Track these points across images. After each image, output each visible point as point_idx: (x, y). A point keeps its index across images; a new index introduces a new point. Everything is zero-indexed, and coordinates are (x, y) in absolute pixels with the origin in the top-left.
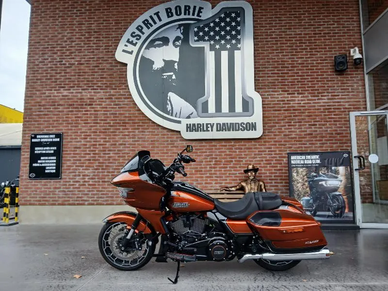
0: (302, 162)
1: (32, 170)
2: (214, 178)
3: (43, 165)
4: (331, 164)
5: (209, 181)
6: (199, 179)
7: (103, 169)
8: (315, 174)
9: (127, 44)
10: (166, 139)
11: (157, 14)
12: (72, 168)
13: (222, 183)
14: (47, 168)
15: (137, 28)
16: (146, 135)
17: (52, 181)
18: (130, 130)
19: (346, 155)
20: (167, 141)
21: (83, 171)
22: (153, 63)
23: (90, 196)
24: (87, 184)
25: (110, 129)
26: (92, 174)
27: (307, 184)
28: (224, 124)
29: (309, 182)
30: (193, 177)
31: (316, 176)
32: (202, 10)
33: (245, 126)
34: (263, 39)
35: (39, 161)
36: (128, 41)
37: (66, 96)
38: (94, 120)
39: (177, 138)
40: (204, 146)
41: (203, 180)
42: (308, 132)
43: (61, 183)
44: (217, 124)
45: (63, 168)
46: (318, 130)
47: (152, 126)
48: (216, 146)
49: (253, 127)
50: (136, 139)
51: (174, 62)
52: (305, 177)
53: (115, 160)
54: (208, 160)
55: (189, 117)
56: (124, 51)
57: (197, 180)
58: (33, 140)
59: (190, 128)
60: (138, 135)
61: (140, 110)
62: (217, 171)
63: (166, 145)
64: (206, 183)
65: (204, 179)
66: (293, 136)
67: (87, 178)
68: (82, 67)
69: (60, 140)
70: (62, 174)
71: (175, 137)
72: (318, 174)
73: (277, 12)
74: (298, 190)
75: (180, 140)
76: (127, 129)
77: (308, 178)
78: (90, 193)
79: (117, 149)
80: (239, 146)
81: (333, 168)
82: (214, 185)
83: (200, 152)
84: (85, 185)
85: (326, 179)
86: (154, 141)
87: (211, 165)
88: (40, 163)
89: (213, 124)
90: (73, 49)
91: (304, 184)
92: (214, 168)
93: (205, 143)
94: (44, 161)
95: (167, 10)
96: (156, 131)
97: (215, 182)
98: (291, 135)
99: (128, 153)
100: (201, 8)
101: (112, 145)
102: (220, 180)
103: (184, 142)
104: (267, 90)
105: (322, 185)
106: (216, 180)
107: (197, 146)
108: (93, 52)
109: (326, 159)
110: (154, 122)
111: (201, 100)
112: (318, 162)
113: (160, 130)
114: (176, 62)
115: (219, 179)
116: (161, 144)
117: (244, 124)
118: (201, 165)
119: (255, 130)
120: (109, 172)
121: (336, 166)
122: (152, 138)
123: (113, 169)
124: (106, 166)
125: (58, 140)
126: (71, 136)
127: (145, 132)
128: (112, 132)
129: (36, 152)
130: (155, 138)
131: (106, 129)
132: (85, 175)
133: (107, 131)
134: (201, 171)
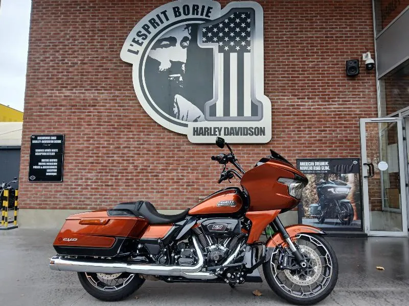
0: (311, 168)
1: (32, 172)
3: (44, 167)
4: (340, 171)
5: (215, 187)
6: (206, 184)
7: (106, 172)
8: (324, 181)
9: (133, 43)
10: (172, 143)
11: (164, 13)
12: (74, 171)
14: (49, 171)
15: (143, 27)
16: (151, 138)
17: (53, 184)
18: (135, 133)
19: (355, 162)
20: (173, 145)
21: (86, 174)
22: (159, 63)
23: (93, 200)
24: (89, 187)
25: (114, 131)
26: (95, 178)
27: (315, 190)
28: (232, 128)
29: (318, 188)
31: (325, 183)
32: (211, 10)
33: (253, 130)
34: (273, 41)
35: (40, 164)
36: (134, 41)
37: (68, 96)
38: (98, 122)
39: (184, 141)
40: (211, 150)
41: (210, 186)
42: (318, 138)
43: (63, 187)
44: (225, 128)
45: (64, 171)
46: (328, 136)
47: (158, 129)
49: (261, 131)
50: (141, 142)
51: (180, 63)
52: (314, 183)
53: (118, 163)
54: (216, 165)
55: (196, 121)
56: (129, 51)
58: (34, 142)
59: (197, 132)
60: (143, 138)
61: (145, 112)
63: (172, 149)
64: (213, 189)
65: (211, 184)
66: (303, 142)
67: (90, 181)
68: (85, 66)
69: (62, 142)
70: (64, 177)
71: (182, 140)
72: (327, 181)
73: (288, 14)
74: (307, 197)
75: (187, 144)
76: (131, 132)
77: (316, 184)
78: (93, 197)
79: (121, 152)
80: (247, 150)
81: (342, 175)
83: (207, 157)
84: (87, 189)
85: (334, 185)
86: (160, 144)
87: (218, 169)
88: (41, 166)
89: (221, 128)
90: (76, 48)
91: (312, 191)
93: (212, 147)
94: (44, 164)
95: (174, 9)
96: (162, 134)
97: (221, 187)
98: (300, 140)
99: (132, 157)
100: (209, 8)
101: (116, 148)
103: (191, 147)
104: (276, 94)
105: (330, 192)
107: (204, 151)
108: (97, 51)
109: (334, 166)
110: (160, 126)
111: (209, 103)
112: (327, 168)
113: (166, 133)
114: (183, 63)
115: (226, 184)
116: (167, 148)
117: (252, 128)
118: (208, 170)
119: (264, 135)
120: (112, 176)
121: (345, 173)
122: (158, 141)
123: (116, 173)
124: (110, 169)
125: (59, 142)
126: (73, 137)
127: (150, 135)
128: (116, 135)
129: (36, 154)
130: (160, 141)
131: (109, 131)
132: (87, 179)
133: (111, 133)
134: (208, 176)
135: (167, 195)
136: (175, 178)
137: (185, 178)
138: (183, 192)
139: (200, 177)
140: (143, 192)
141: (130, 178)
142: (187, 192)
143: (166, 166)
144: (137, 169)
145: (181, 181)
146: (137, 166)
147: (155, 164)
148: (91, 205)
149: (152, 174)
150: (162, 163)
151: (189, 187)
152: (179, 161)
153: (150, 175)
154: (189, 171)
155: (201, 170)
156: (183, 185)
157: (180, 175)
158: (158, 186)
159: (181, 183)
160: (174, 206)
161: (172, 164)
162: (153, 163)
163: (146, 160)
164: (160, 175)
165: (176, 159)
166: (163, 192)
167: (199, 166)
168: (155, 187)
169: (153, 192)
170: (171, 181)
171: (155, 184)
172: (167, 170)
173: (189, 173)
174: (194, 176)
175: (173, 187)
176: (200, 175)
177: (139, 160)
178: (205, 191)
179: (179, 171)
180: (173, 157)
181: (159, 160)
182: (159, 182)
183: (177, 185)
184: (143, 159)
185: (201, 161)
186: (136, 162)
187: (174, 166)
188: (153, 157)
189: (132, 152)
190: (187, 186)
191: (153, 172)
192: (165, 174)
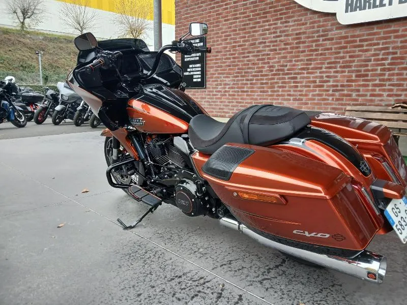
2: (387, 87)
3: (192, 73)
5: (377, 92)
6: (361, 89)
7: (242, 76)
10: (316, 29)
12: (214, 76)
13: (400, 95)
14: (195, 77)
16: (290, 26)
17: (199, 90)
18: (271, 22)
20: (318, 31)
21: (224, 79)
23: (230, 107)
24: (227, 94)
25: (250, 24)
26: (232, 83)
30: (351, 86)
35: (189, 70)
38: (233, 15)
39: (332, 25)
41: (368, 90)
43: (207, 93)
45: (207, 77)
47: (299, 11)
48: (397, 31)
50: (278, 34)
53: (254, 64)
54: (381, 57)
60: (281, 27)
62: (393, 75)
63: (316, 38)
64: (372, 95)
65: (370, 88)
67: (228, 87)
69: (204, 44)
70: (207, 83)
71: (330, 23)
75: (337, 29)
76: (267, 21)
78: (231, 104)
79: (256, 50)
82: (385, 98)
83: (367, 45)
84: (226, 95)
86: (299, 34)
87: (384, 65)
88: (190, 72)
92: (389, 70)
93: (377, 28)
94: (191, 70)
96: (303, 18)
97: (387, 93)
99: (268, 55)
101: (252, 44)
102: (398, 90)
103: (343, 31)
106: (391, 90)
107: (363, 35)
110: (300, 6)
113: (309, 16)
115: (395, 88)
116: (309, 37)
118: (367, 66)
120: (247, 80)
122: (298, 29)
123: (252, 76)
124: (245, 73)
125: (202, 44)
126: (213, 38)
127: (289, 22)
128: (251, 28)
129: (186, 60)
130: (301, 29)
131: (245, 25)
132: (225, 84)
133: (246, 27)
134: (367, 75)
135: (306, 104)
136: (318, 80)
137: (331, 80)
138: (328, 100)
139: (354, 78)
140: (278, 99)
141: (264, 81)
142: (333, 99)
143: (307, 64)
144: (272, 71)
145: (325, 84)
146: (272, 67)
147: (294, 63)
148: (229, 113)
149: (289, 76)
150: (301, 60)
151: (337, 93)
152: (325, 54)
153: (287, 77)
154: (339, 69)
155: (356, 66)
156: (328, 91)
157: (324, 75)
158: (294, 91)
159: (325, 88)
161: (315, 60)
162: (291, 61)
163: (285, 57)
164: (299, 76)
165: (320, 52)
166: (302, 100)
167: (354, 61)
168: (292, 93)
169: (290, 100)
170: (312, 85)
171: (292, 89)
172: (308, 69)
173: (337, 72)
174: (344, 76)
175: (315, 93)
176: (354, 75)
177: (275, 58)
178: (360, 98)
179: (324, 70)
180: (316, 50)
181: (298, 56)
182: (297, 87)
183: (319, 90)
184: (280, 56)
185: (357, 53)
186: (272, 61)
187: (318, 64)
188: (291, 52)
189: (267, 49)
190: (333, 91)
191: (291, 74)
192: (305, 75)
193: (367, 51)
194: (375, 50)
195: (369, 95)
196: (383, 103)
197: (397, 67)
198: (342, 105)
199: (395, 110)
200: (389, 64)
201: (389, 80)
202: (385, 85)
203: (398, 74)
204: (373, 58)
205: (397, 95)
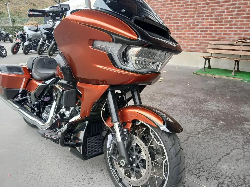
2: (234, 29)
5: (228, 32)
6: (218, 30)
13: (241, 34)
30: (212, 28)
41: (222, 31)
54: (231, 10)
57: (216, 31)
62: (238, 21)
64: (224, 34)
65: (224, 30)
82: (232, 36)
83: (223, 2)
87: (232, 15)
92: (235, 18)
97: (234, 33)
99: (160, 7)
102: (240, 31)
106: (236, 31)
115: (238, 30)
118: (222, 15)
134: (222, 22)
135: (184, 39)
136: (191, 24)
137: (200, 24)
138: (198, 37)
139: (214, 23)
142: (201, 37)
143: (185, 14)
145: (196, 27)
146: (163, 15)
147: (176, 13)
149: (173, 22)
150: (182, 11)
151: (203, 33)
152: (196, 8)
153: (172, 22)
154: (204, 17)
155: (215, 16)
156: (197, 31)
157: (196, 21)
158: (177, 31)
159: (196, 29)
160: (189, 49)
161: (190, 11)
162: (175, 12)
163: (171, 9)
164: (180, 22)
165: (193, 6)
166: (182, 37)
167: (214, 12)
168: (175, 32)
170: (188, 27)
172: (185, 17)
173: (203, 19)
174: (208, 22)
175: (190, 33)
176: (214, 21)
177: (165, 10)
178: (217, 36)
179: (195, 18)
180: (191, 5)
181: (179, 9)
182: (178, 29)
183: (193, 31)
184: (168, 8)
185: (216, 7)
186: (163, 12)
187: (192, 14)
188: (175, 6)
189: (159, 3)
190: (201, 31)
191: (175, 20)
192: (184, 21)
193: (222, 6)
194: (228, 5)
195: (222, 34)
196: (231, 39)
197: (240, 16)
198: (206, 40)
199: (238, 44)
200: (236, 15)
201: (235, 24)
202: (232, 28)
203: (241, 21)
204: (226, 11)
205: (239, 34)
